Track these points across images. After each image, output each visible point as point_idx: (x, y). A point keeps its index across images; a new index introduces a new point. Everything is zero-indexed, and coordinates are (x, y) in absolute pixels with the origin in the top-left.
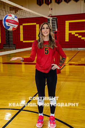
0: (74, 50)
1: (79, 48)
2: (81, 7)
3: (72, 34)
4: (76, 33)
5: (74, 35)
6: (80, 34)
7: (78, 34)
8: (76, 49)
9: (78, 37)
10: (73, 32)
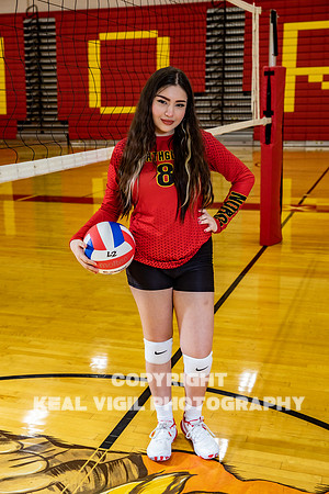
0: (314, 148)
3: (310, 81)
5: (320, 84)
8: (325, 143)
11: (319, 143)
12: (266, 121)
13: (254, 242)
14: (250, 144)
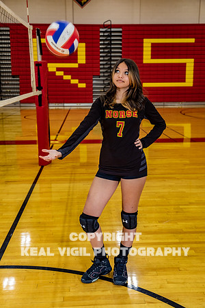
0: (54, 108)
1: (65, 105)
2: (66, 9)
3: (50, 70)
4: (59, 69)
5: (55, 72)
6: (67, 71)
7: (63, 72)
8: (60, 105)
9: (64, 78)
10: (52, 67)
11: (57, 104)
12: (39, 93)
13: (35, 164)
14: (18, 105)
